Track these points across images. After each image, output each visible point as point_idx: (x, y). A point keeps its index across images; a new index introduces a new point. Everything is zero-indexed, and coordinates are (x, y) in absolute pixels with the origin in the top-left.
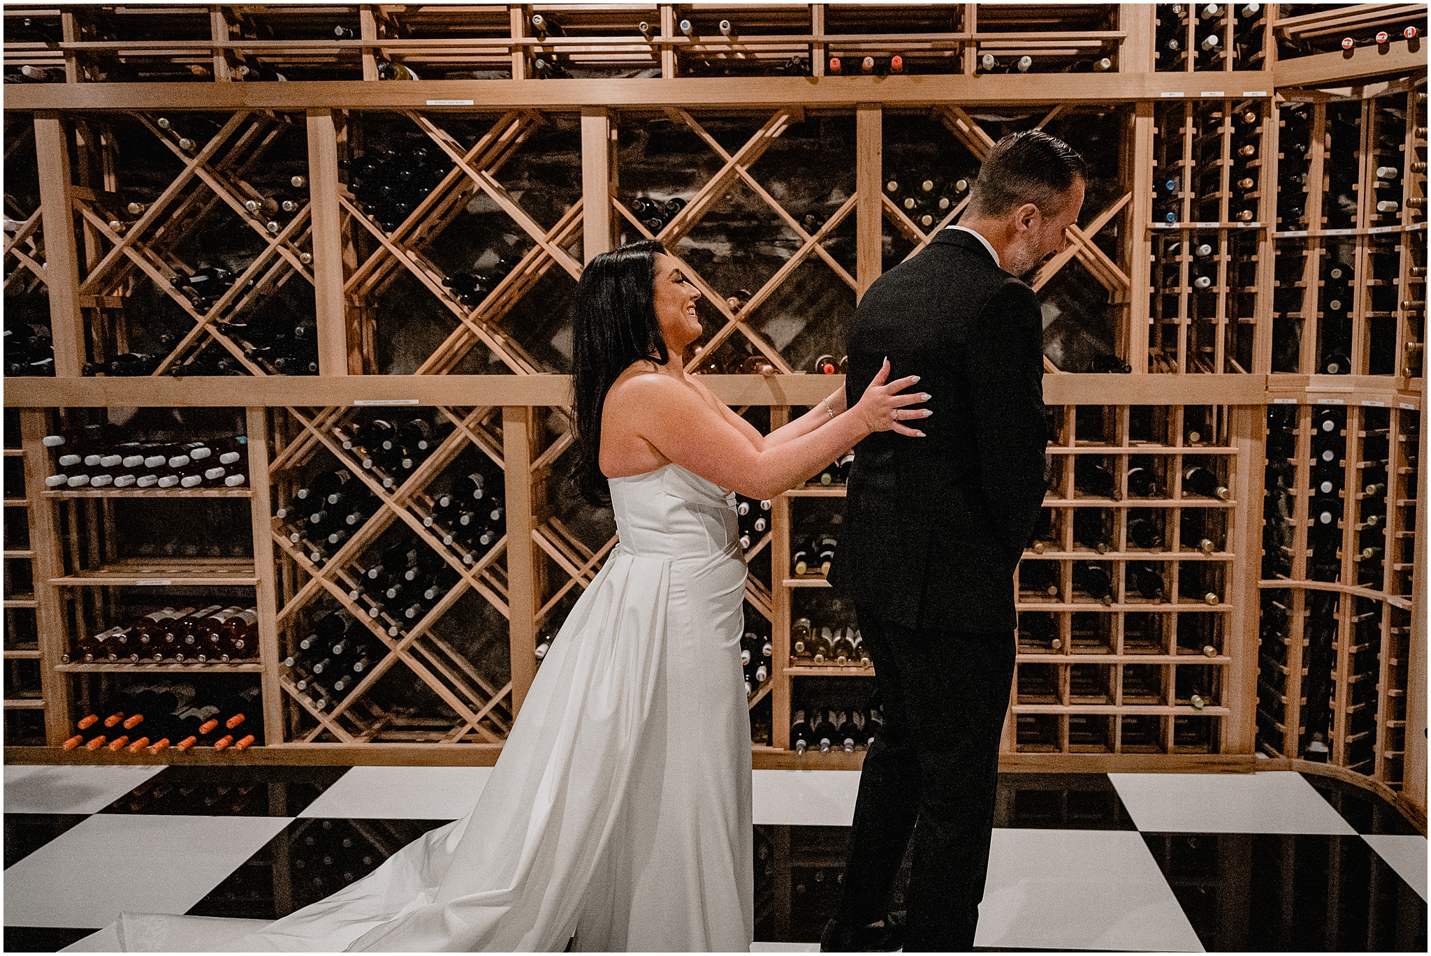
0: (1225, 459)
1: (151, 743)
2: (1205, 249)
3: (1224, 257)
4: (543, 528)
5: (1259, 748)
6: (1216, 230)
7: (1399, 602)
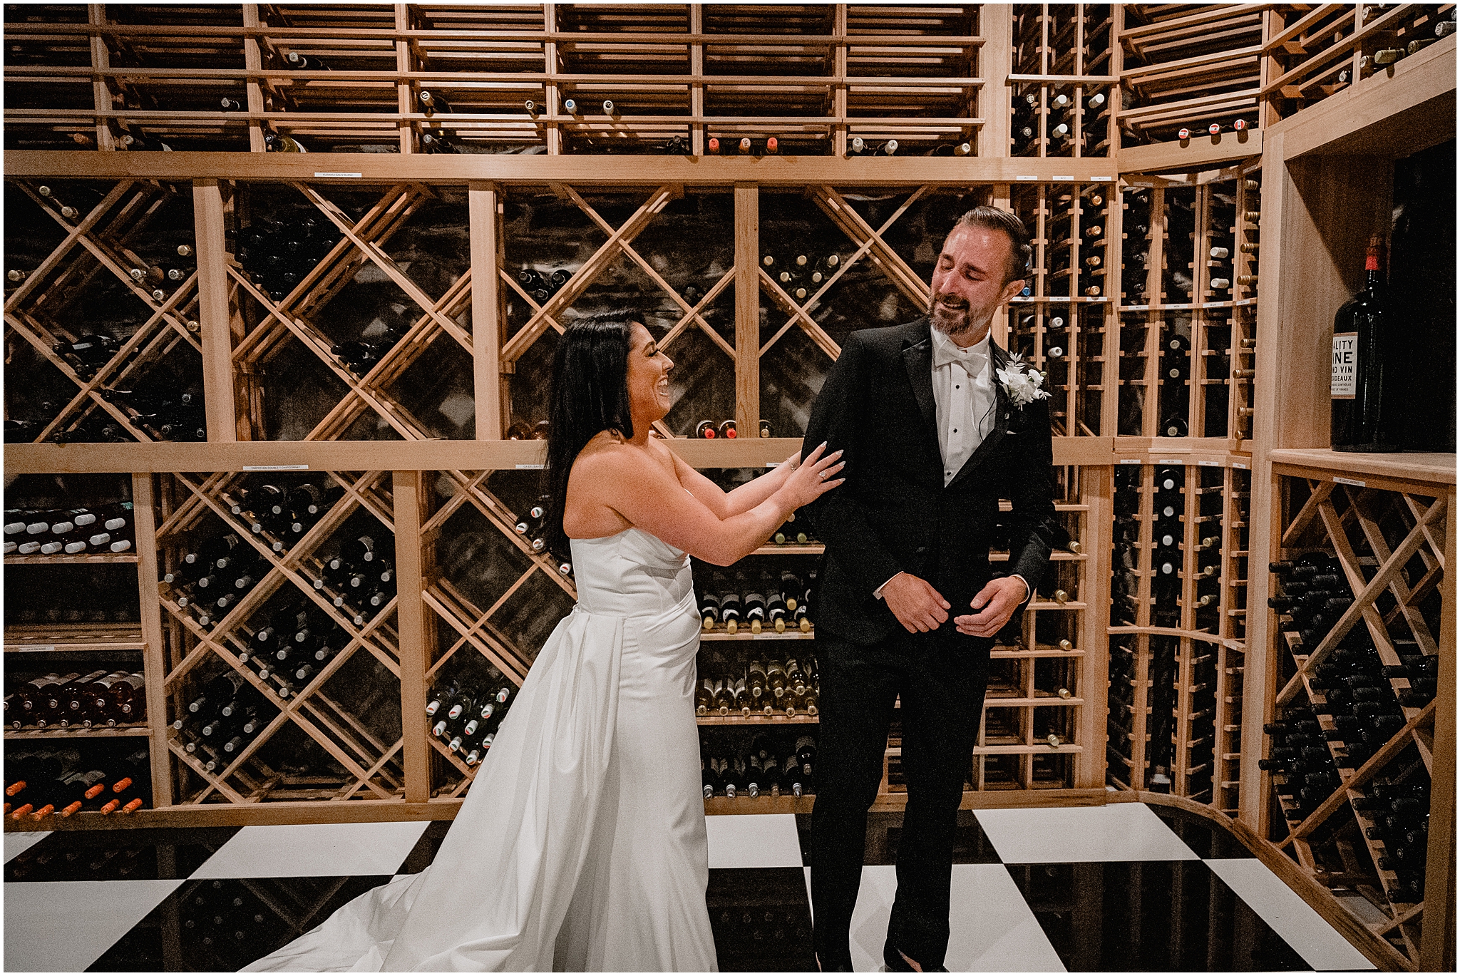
0: (1076, 515)
1: (35, 810)
2: (1057, 322)
3: (1074, 329)
4: (434, 590)
5: (1109, 782)
6: (1068, 304)
7: (1234, 645)
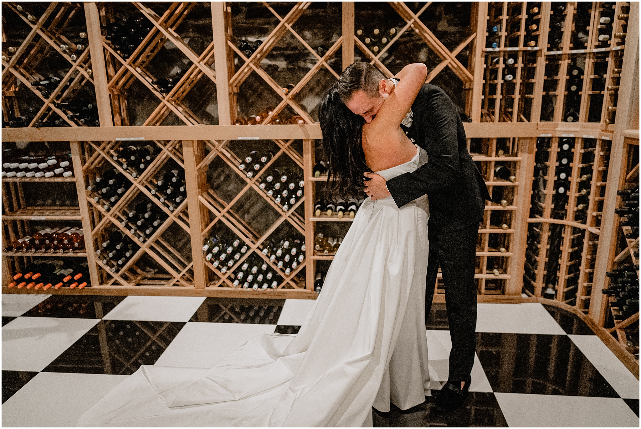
0: (515, 163)
2: (511, 61)
3: (520, 65)
4: (204, 195)
5: (523, 291)
6: (517, 51)
7: (594, 230)
